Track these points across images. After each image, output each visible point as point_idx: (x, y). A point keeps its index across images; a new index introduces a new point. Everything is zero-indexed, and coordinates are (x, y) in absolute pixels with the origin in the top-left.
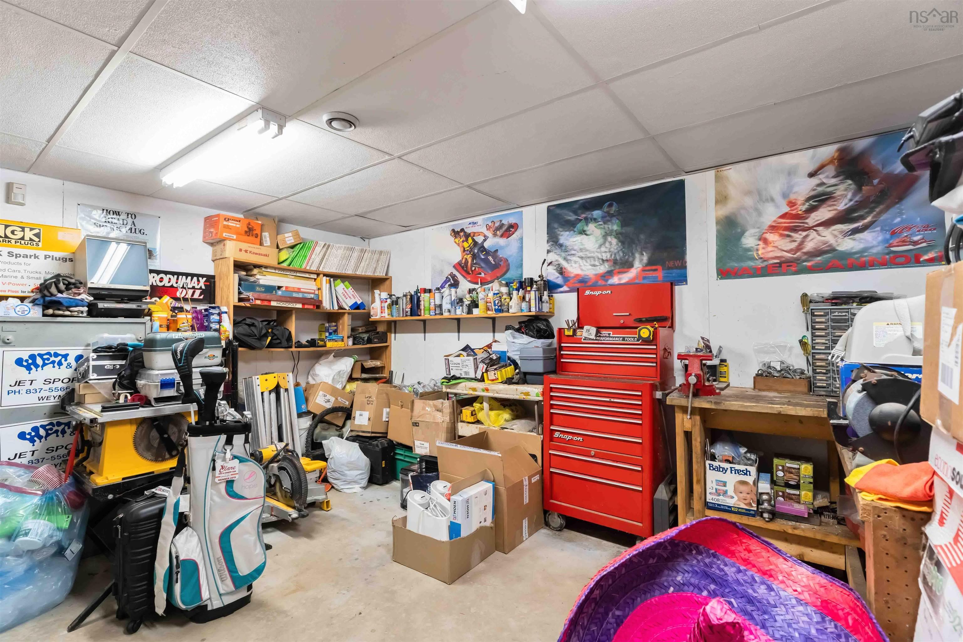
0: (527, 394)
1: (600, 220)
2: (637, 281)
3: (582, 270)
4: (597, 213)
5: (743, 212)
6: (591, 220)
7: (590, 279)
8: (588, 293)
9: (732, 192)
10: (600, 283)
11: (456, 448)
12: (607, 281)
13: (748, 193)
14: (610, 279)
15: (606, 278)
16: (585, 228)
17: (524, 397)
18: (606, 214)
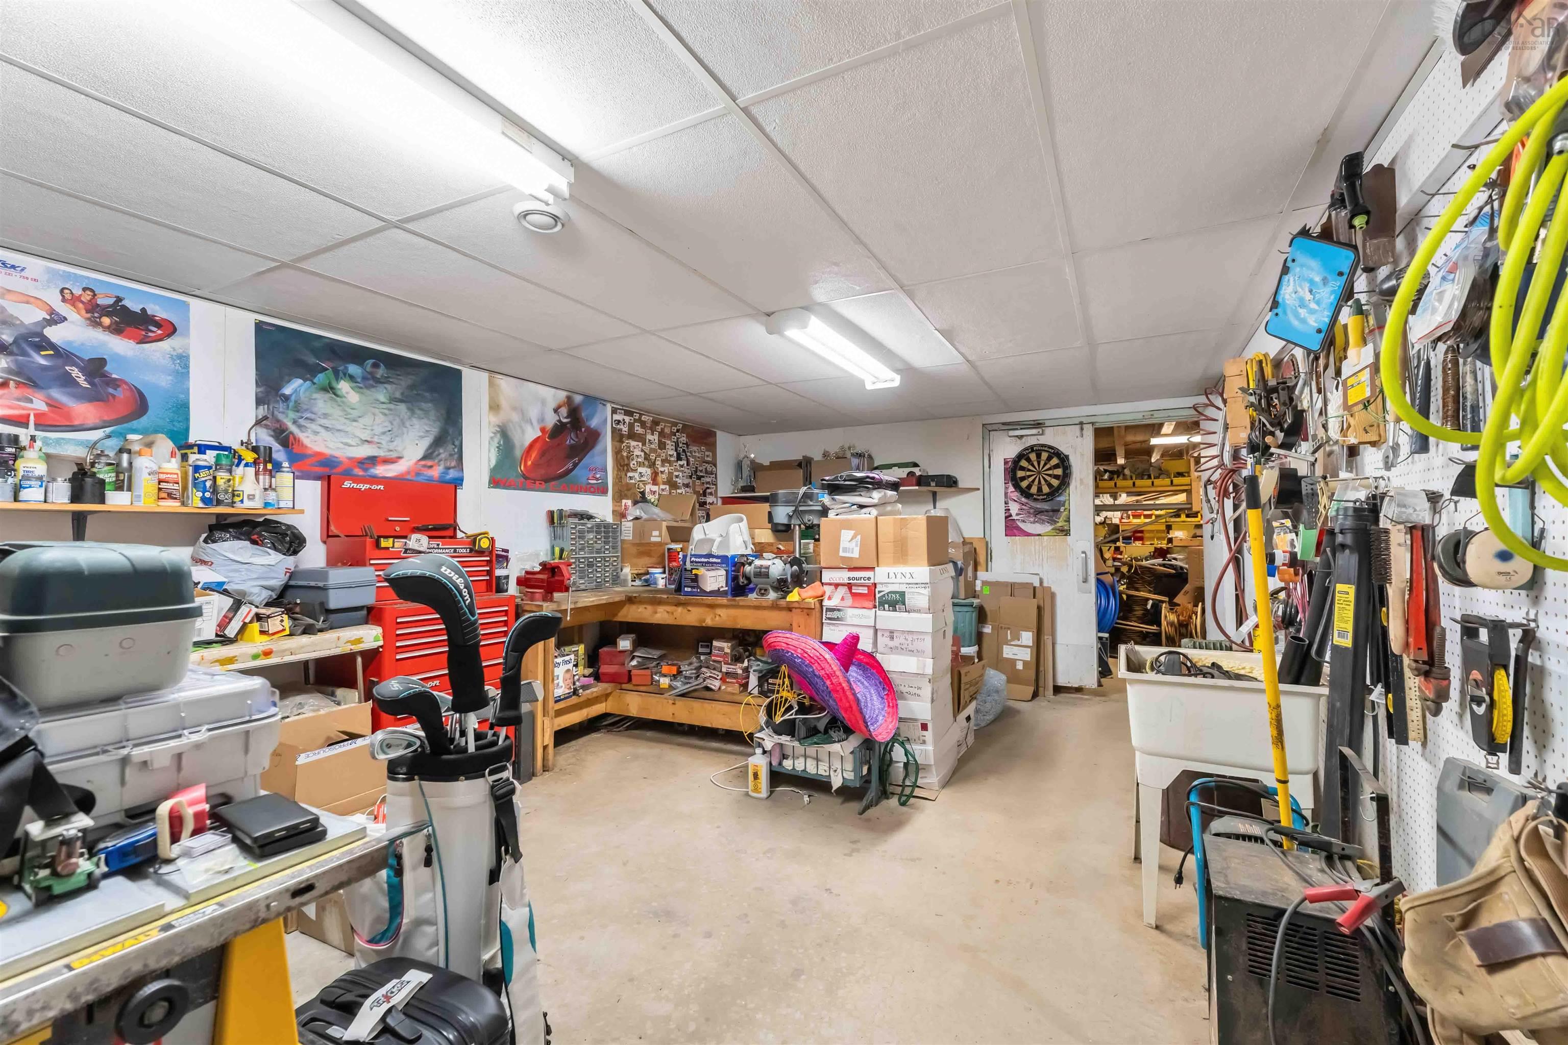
0: (359, 641)
1: (359, 380)
2: (409, 477)
3: (327, 447)
4: (353, 369)
5: (511, 425)
6: (345, 374)
7: (340, 463)
8: (347, 484)
9: (504, 403)
10: (358, 472)
11: (354, 746)
12: (365, 470)
13: (514, 409)
14: (371, 468)
15: (365, 466)
16: (334, 384)
17: (352, 647)
18: (369, 376)
